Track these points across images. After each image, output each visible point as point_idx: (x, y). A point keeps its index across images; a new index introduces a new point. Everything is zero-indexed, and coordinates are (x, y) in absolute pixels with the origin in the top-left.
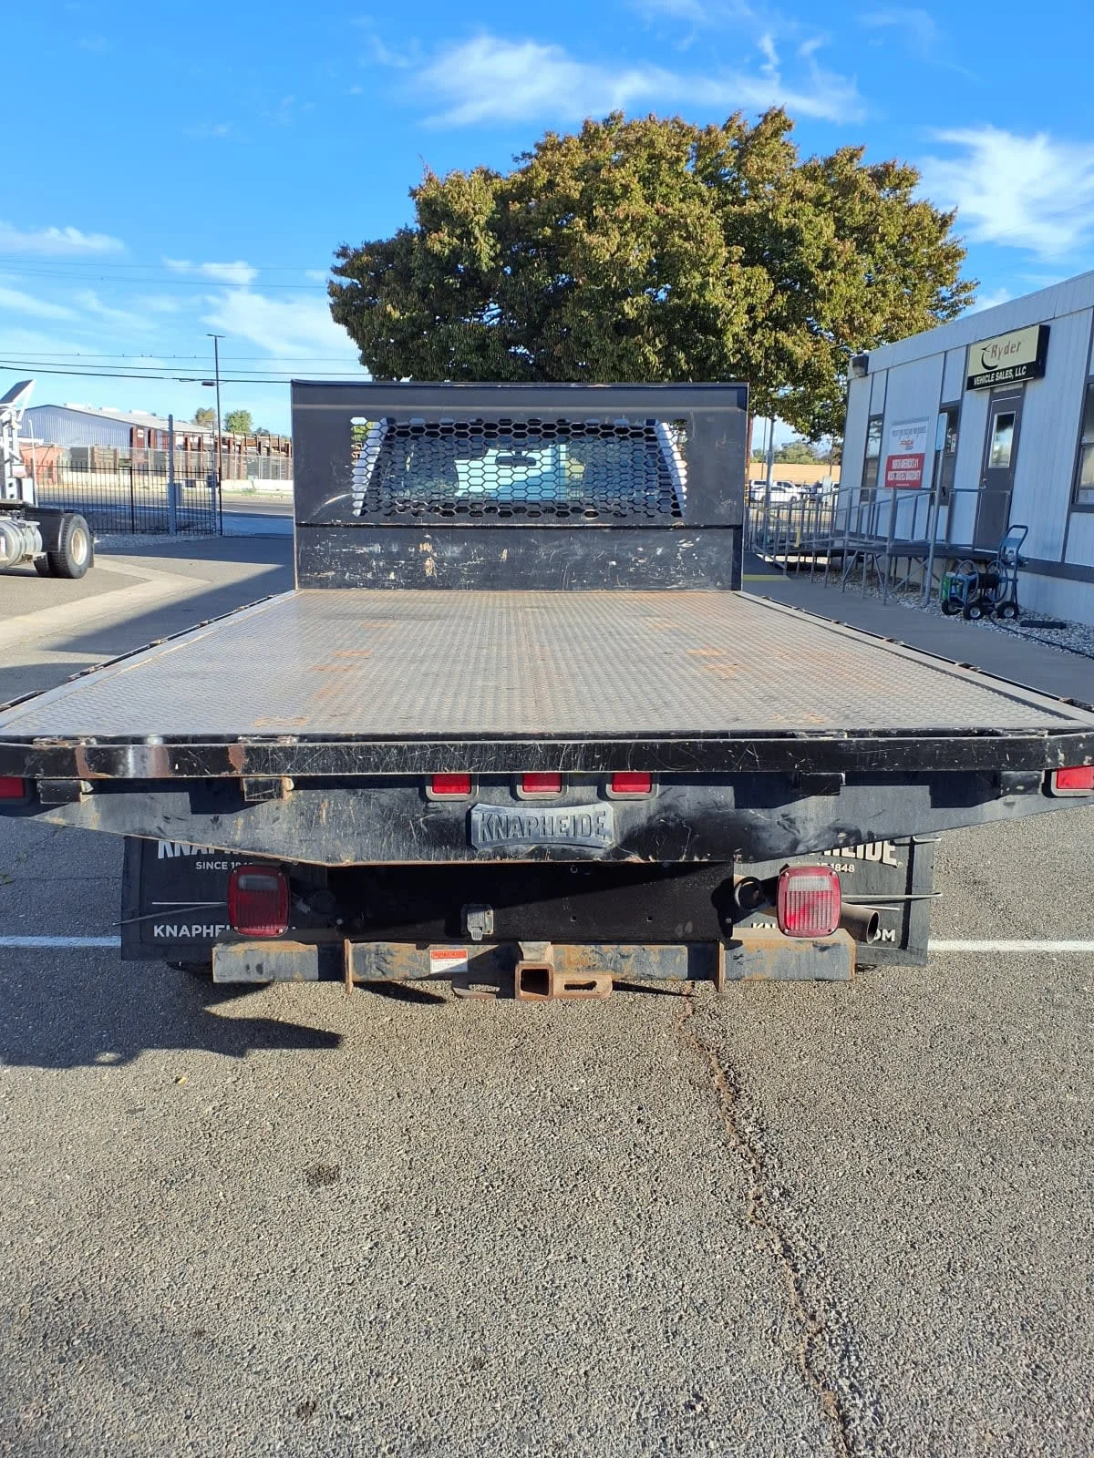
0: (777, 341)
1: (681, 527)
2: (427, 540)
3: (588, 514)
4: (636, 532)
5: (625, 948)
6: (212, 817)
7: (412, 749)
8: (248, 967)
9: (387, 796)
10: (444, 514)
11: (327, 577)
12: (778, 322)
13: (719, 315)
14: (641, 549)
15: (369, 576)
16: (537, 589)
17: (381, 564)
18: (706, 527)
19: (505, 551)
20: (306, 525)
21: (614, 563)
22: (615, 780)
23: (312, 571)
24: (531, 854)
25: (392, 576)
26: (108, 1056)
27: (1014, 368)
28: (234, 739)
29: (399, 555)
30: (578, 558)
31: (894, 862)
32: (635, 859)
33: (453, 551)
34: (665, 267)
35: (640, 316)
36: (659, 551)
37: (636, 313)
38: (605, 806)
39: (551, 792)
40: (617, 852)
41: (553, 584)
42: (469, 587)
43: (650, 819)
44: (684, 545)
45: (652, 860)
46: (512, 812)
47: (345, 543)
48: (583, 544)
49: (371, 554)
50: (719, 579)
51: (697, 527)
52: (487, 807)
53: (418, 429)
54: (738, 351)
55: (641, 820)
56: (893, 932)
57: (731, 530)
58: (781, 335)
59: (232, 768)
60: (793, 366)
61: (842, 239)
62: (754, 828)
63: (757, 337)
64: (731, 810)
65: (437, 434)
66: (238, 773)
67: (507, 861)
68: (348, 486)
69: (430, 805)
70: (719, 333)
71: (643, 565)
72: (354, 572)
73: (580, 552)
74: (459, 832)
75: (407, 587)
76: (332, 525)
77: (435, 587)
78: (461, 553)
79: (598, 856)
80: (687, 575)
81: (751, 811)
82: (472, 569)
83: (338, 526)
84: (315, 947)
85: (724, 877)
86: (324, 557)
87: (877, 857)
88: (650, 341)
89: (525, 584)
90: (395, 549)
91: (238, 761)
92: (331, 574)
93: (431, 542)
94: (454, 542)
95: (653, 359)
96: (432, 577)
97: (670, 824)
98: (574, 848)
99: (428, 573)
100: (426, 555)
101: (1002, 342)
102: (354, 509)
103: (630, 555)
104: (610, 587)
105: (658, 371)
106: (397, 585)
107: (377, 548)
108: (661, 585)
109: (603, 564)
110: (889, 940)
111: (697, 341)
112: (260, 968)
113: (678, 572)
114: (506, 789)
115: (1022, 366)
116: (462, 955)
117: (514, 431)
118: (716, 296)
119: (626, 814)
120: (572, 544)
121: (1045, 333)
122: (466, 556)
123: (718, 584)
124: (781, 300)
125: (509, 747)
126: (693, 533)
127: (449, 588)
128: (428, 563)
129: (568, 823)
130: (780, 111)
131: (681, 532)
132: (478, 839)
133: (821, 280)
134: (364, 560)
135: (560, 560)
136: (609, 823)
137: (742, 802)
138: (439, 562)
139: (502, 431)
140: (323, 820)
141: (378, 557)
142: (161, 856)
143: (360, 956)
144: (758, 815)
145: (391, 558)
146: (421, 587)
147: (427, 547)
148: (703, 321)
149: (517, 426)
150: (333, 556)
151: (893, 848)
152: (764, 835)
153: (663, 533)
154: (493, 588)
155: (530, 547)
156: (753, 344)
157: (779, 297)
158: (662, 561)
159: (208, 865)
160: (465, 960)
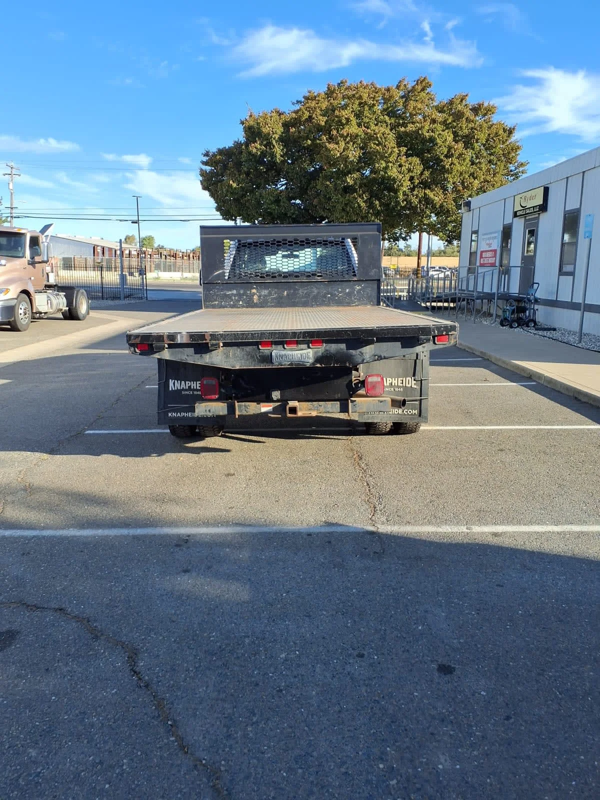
0: (425, 193)
1: (356, 281)
2: (254, 288)
3: (318, 276)
4: (338, 283)
5: (321, 403)
6: (200, 355)
7: (255, 334)
8: (206, 411)
9: (248, 348)
10: (261, 277)
11: (215, 304)
12: (425, 185)
13: (395, 182)
14: (340, 290)
15: (232, 303)
16: (299, 307)
17: (236, 298)
18: (366, 280)
19: (286, 292)
20: (206, 283)
21: (329, 296)
22: (312, 342)
23: (209, 301)
24: (289, 365)
25: (241, 303)
26: (154, 455)
27: (533, 207)
28: (206, 332)
29: (243, 295)
30: (315, 294)
31: (415, 387)
32: (318, 365)
33: (265, 292)
34: (367, 159)
35: (355, 183)
36: (347, 291)
37: (353, 182)
38: (310, 350)
39: (294, 346)
40: (313, 364)
41: (305, 304)
42: (272, 306)
43: (322, 354)
44: (358, 288)
45: (323, 366)
46: (283, 353)
47: (222, 290)
48: (317, 288)
49: (232, 294)
50: (372, 301)
51: (363, 281)
52: (276, 352)
53: (250, 244)
54: (405, 200)
55: (320, 354)
56: (416, 411)
57: (376, 282)
58: (427, 191)
59: (206, 340)
60: (434, 206)
61: (456, 142)
63: (415, 193)
64: (345, 351)
65: (258, 246)
66: (208, 341)
67: (282, 367)
68: (223, 267)
69: (261, 351)
70: (396, 191)
71: (341, 296)
72: (226, 302)
73: (315, 291)
74: (268, 359)
75: (247, 307)
76: (217, 283)
77: (258, 307)
78: (268, 293)
79: (308, 365)
80: (359, 300)
81: (351, 351)
82: (273, 299)
83: (219, 283)
84: (226, 404)
85: (349, 379)
86: (214, 296)
87: (410, 385)
88: (361, 196)
89: (294, 305)
90: (242, 292)
91: (208, 338)
92: (217, 303)
93: (256, 289)
94: (265, 288)
95: (363, 204)
96: (257, 303)
97: (328, 355)
98: (301, 363)
99: (255, 301)
100: (254, 294)
101: (529, 194)
102: (225, 276)
103: (336, 292)
104: (328, 305)
105: (365, 211)
106: (243, 307)
107: (235, 292)
108: (349, 304)
109: (325, 296)
110: (415, 414)
111: (385, 195)
112: (209, 411)
113: (355, 299)
114: (282, 346)
115: (537, 206)
116: (271, 406)
117: (289, 244)
118: (393, 172)
119: (315, 353)
120: (312, 288)
121: (546, 190)
122: (270, 294)
123: (372, 303)
124: (427, 173)
125: (281, 333)
126: (361, 283)
127: (263, 307)
128: (255, 297)
129: (299, 355)
130: (425, 78)
131: (356, 283)
132: (274, 361)
133: (447, 163)
134: (229, 297)
135: (307, 295)
136: (311, 355)
137: (348, 348)
138: (260, 297)
139: (283, 244)
140: (231, 356)
141: (235, 295)
142: (170, 389)
143: (240, 407)
144: (353, 352)
145: (239, 295)
146: (252, 307)
147: (254, 291)
148: (387, 186)
149: (289, 242)
150: (217, 296)
151: (415, 382)
152: (355, 357)
153: (349, 283)
154: (281, 307)
155: (295, 290)
156: (413, 196)
157: (426, 172)
158: (349, 294)
159: (186, 392)
160: (271, 408)
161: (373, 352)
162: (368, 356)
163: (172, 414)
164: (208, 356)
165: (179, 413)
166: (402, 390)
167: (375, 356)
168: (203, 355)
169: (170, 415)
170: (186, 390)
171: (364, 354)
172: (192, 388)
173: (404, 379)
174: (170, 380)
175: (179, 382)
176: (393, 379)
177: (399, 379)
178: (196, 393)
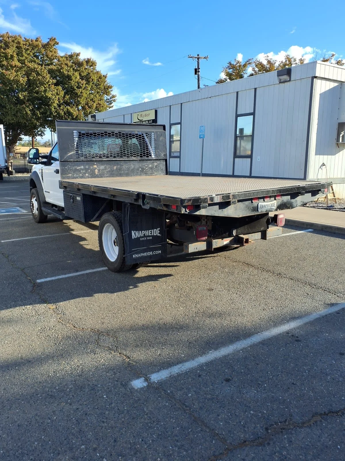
0: (67, 109)
2: (95, 164)
3: (134, 157)
4: (145, 161)
6: (222, 210)
8: (195, 249)
9: (247, 203)
10: (100, 157)
11: (69, 176)
12: (67, 103)
13: (50, 100)
14: (146, 165)
15: (81, 175)
16: (124, 176)
17: (84, 171)
18: (160, 160)
19: (115, 167)
20: (63, 161)
21: (141, 169)
22: (277, 196)
23: (65, 174)
24: (266, 211)
25: (87, 175)
27: (148, 121)
30: (132, 168)
33: (102, 167)
34: (30, 83)
35: (25, 98)
36: (150, 166)
37: (23, 98)
38: (275, 201)
39: (269, 199)
40: (276, 209)
41: (127, 175)
42: (107, 177)
44: (155, 164)
46: (264, 204)
47: (74, 166)
48: (133, 165)
49: (81, 168)
50: (163, 172)
51: (158, 160)
52: (260, 204)
53: (91, 134)
54: (56, 112)
55: (279, 203)
57: (165, 160)
58: (69, 108)
60: (72, 116)
61: (82, 80)
62: (292, 203)
63: (61, 108)
65: (96, 136)
66: (231, 200)
67: (262, 213)
68: (74, 150)
69: (253, 204)
70: (49, 106)
71: (147, 169)
72: (77, 174)
73: (133, 166)
74: (256, 208)
75: (91, 177)
76: (70, 161)
77: (98, 177)
80: (157, 171)
81: (292, 200)
82: (107, 172)
83: (72, 161)
84: (205, 242)
86: (68, 170)
88: (28, 107)
89: (121, 175)
90: (87, 167)
91: (231, 197)
92: (70, 175)
93: (97, 165)
94: (102, 165)
95: (29, 112)
96: (97, 174)
99: (96, 173)
100: (95, 168)
101: (144, 113)
103: (144, 167)
104: (140, 175)
105: (30, 116)
106: (89, 177)
107: (82, 167)
108: (151, 174)
109: (138, 169)
111: (43, 108)
113: (154, 171)
114: (263, 199)
115: (151, 120)
117: (108, 135)
118: (49, 95)
120: (131, 164)
121: (156, 111)
122: (105, 169)
123: (163, 174)
124: (67, 97)
127: (102, 177)
128: (96, 171)
129: (270, 205)
130: (55, 38)
131: (155, 161)
132: (259, 210)
133: (78, 91)
134: (79, 171)
135: (128, 169)
136: (276, 204)
137: (291, 198)
138: (99, 170)
139: (112, 135)
140: (238, 208)
141: (83, 170)
142: (133, 238)
145: (87, 170)
146: (95, 177)
147: (95, 166)
148: (45, 102)
149: (116, 134)
150: (71, 170)
152: (294, 204)
153: (151, 161)
154: (113, 177)
155: (121, 165)
156: (61, 110)
157: (66, 96)
158: (151, 168)
159: (143, 239)
160: (229, 241)
161: (301, 200)
162: (299, 203)
163: (135, 256)
164: (226, 210)
165: (139, 254)
169: (134, 256)
170: (142, 237)
171: (297, 202)
172: (146, 235)
174: (132, 231)
175: (138, 232)
178: (148, 238)
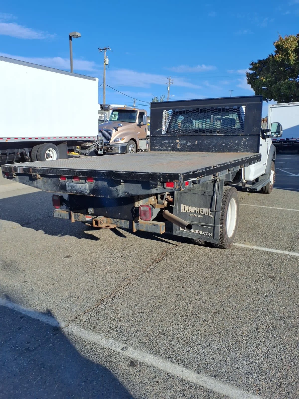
1: (243, 135)
2: (178, 139)
3: (218, 132)
4: (230, 136)
6: (32, 181)
10: (182, 133)
11: (156, 148)
14: (231, 141)
15: (165, 148)
16: (204, 151)
17: (168, 145)
18: (250, 135)
19: (196, 142)
20: (152, 136)
21: (224, 145)
22: (87, 179)
23: (153, 147)
24: (76, 193)
25: (170, 148)
28: (31, 167)
29: (172, 143)
30: (215, 143)
31: (211, 216)
32: (92, 195)
33: (184, 142)
36: (237, 142)
38: (86, 184)
39: (77, 181)
40: (89, 194)
41: (208, 150)
42: (187, 151)
43: (94, 187)
44: (244, 140)
45: (95, 196)
46: (72, 184)
47: (160, 140)
48: (216, 140)
49: (166, 143)
50: (253, 149)
51: (247, 135)
52: (68, 183)
55: (92, 187)
56: (211, 234)
57: (257, 136)
64: (107, 187)
67: (72, 194)
68: (161, 127)
69: (60, 182)
71: (232, 145)
72: (162, 147)
73: (215, 141)
75: (173, 151)
76: (157, 136)
77: (179, 151)
78: (186, 142)
79: (86, 194)
80: (244, 148)
81: (111, 187)
82: (188, 146)
83: (159, 136)
84: (68, 212)
85: (133, 206)
86: (156, 143)
87: (207, 215)
89: (201, 150)
90: (171, 142)
91: (31, 171)
92: (157, 147)
93: (179, 140)
94: (184, 139)
96: (179, 148)
97: (97, 189)
98: (82, 192)
99: (178, 147)
100: (178, 143)
102: (162, 132)
103: (228, 143)
104: (223, 151)
106: (171, 150)
107: (167, 141)
108: (237, 151)
109: (221, 145)
110: (210, 236)
112: (60, 215)
113: (242, 147)
114: (71, 179)
116: (90, 217)
117: (200, 111)
119: (90, 186)
120: (213, 140)
122: (187, 143)
123: (253, 151)
125: (67, 171)
126: (246, 137)
127: (182, 151)
128: (178, 145)
129: (81, 187)
131: (243, 136)
132: (67, 189)
134: (164, 144)
135: (210, 144)
136: (88, 188)
137: (109, 185)
138: (181, 144)
139: (197, 111)
140: (46, 183)
141: (167, 143)
143: (75, 215)
144: (112, 188)
145: (169, 143)
146: (176, 151)
147: (178, 141)
149: (201, 110)
150: (158, 143)
151: (211, 212)
152: (113, 192)
153: (238, 137)
154: (193, 151)
155: (203, 140)
158: (238, 144)
160: (91, 219)
161: (124, 190)
162: (121, 193)
164: (35, 182)
166: (202, 217)
167: (125, 192)
168: (33, 181)
171: (119, 191)
173: (204, 209)
176: (197, 208)
177: (201, 209)
